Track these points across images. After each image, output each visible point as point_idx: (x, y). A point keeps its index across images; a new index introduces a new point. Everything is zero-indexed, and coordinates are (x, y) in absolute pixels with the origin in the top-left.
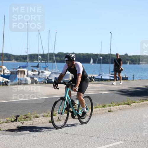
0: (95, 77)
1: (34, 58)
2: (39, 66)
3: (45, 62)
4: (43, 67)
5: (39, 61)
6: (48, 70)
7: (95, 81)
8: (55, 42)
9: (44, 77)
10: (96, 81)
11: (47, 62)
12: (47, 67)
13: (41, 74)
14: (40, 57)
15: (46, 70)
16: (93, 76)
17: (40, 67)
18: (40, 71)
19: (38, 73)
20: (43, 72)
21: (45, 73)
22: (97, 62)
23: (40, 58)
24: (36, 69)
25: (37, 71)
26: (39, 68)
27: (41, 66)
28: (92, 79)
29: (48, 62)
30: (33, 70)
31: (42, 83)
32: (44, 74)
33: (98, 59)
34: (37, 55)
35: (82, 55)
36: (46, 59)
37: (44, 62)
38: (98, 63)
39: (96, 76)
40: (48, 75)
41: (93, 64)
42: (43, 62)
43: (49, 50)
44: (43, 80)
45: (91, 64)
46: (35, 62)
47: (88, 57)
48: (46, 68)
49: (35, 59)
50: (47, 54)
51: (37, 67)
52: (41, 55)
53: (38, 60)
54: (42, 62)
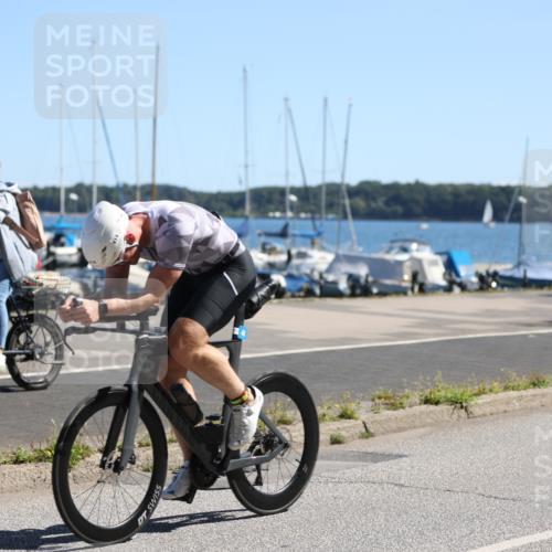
0: (501, 273)
1: (269, 201)
2: (291, 231)
3: (313, 219)
4: (303, 236)
5: (290, 214)
6: (323, 249)
7: (499, 289)
8: (346, 142)
9: (308, 271)
10: (506, 289)
11: (320, 218)
12: (319, 234)
13: (295, 261)
14: (293, 198)
15: (316, 246)
16: (491, 270)
17: (294, 236)
18: (294, 252)
19: (284, 257)
20: (302, 255)
21: (310, 257)
22: (507, 217)
23: (292, 202)
24: (279, 245)
25: (281, 252)
26: (289, 241)
27: (296, 232)
28: (490, 279)
29: (324, 216)
30: (268, 247)
31: (302, 294)
32: (309, 261)
33: (512, 205)
34: (282, 192)
35: (450, 189)
36: (315, 205)
37: (309, 215)
38: (512, 220)
39: (504, 268)
40: (323, 267)
41: (493, 225)
42: (303, 215)
43: (324, 172)
44: (305, 285)
45: (487, 225)
46: (274, 218)
47: (471, 198)
48: (317, 240)
49: (272, 207)
50: (319, 187)
51: (283, 234)
52: (294, 191)
53: (284, 211)
54: (299, 218)
